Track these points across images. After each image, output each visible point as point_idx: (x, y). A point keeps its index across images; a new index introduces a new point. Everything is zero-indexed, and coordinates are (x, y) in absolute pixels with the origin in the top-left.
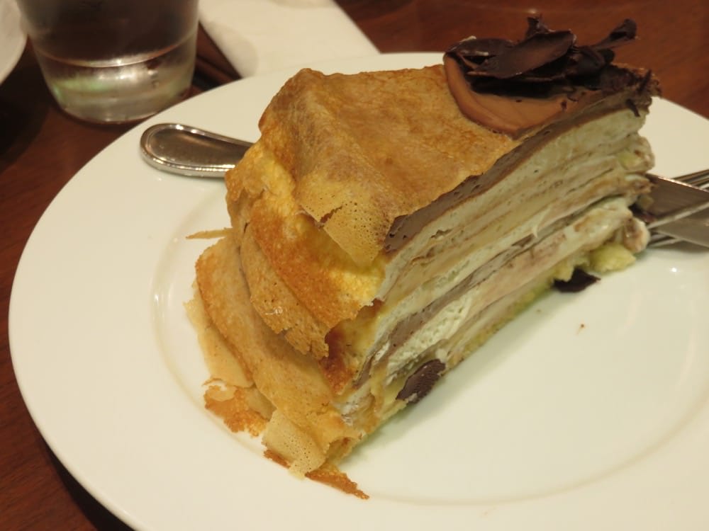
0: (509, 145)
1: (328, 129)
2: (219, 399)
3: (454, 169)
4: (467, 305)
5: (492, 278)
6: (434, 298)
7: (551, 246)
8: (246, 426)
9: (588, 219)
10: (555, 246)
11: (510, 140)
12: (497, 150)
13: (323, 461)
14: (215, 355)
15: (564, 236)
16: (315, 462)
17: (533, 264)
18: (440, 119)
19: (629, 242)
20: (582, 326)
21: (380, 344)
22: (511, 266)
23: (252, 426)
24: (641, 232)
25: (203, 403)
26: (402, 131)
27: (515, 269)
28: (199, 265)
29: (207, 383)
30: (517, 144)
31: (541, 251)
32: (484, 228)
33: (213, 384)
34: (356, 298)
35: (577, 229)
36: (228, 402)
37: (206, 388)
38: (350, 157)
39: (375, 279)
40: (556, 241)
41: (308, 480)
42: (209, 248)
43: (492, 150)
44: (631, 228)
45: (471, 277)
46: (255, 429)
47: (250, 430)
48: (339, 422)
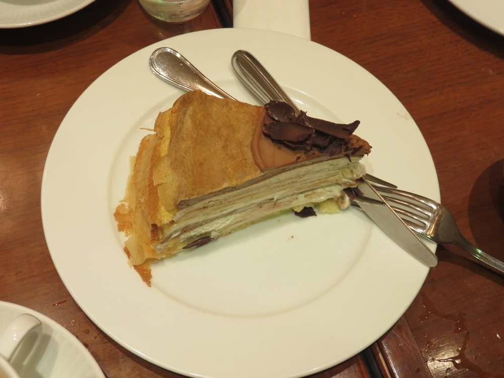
0: (259, 174)
1: (185, 136)
2: (122, 212)
3: (224, 180)
4: (231, 219)
5: (248, 211)
6: (209, 218)
7: (288, 201)
8: (126, 229)
9: (314, 193)
10: (290, 201)
11: (259, 172)
12: (250, 176)
13: (142, 262)
14: (131, 188)
15: (297, 198)
16: (139, 262)
17: (274, 208)
18: (240, 144)
19: (340, 203)
20: (292, 237)
21: (176, 232)
22: (261, 207)
23: (128, 231)
24: (345, 202)
25: (114, 211)
26: (219, 145)
27: (263, 209)
28: (143, 140)
29: (121, 201)
30: (262, 174)
31: (281, 203)
32: (240, 199)
33: (123, 203)
34: (162, 219)
35: (306, 196)
36: (124, 215)
37: (120, 204)
38: (184, 157)
39: (171, 215)
40: (292, 200)
41: (133, 268)
42: (150, 135)
43: (248, 175)
44: (342, 198)
45: (235, 210)
46: (128, 233)
47: (126, 232)
48: (154, 251)
